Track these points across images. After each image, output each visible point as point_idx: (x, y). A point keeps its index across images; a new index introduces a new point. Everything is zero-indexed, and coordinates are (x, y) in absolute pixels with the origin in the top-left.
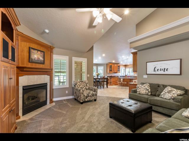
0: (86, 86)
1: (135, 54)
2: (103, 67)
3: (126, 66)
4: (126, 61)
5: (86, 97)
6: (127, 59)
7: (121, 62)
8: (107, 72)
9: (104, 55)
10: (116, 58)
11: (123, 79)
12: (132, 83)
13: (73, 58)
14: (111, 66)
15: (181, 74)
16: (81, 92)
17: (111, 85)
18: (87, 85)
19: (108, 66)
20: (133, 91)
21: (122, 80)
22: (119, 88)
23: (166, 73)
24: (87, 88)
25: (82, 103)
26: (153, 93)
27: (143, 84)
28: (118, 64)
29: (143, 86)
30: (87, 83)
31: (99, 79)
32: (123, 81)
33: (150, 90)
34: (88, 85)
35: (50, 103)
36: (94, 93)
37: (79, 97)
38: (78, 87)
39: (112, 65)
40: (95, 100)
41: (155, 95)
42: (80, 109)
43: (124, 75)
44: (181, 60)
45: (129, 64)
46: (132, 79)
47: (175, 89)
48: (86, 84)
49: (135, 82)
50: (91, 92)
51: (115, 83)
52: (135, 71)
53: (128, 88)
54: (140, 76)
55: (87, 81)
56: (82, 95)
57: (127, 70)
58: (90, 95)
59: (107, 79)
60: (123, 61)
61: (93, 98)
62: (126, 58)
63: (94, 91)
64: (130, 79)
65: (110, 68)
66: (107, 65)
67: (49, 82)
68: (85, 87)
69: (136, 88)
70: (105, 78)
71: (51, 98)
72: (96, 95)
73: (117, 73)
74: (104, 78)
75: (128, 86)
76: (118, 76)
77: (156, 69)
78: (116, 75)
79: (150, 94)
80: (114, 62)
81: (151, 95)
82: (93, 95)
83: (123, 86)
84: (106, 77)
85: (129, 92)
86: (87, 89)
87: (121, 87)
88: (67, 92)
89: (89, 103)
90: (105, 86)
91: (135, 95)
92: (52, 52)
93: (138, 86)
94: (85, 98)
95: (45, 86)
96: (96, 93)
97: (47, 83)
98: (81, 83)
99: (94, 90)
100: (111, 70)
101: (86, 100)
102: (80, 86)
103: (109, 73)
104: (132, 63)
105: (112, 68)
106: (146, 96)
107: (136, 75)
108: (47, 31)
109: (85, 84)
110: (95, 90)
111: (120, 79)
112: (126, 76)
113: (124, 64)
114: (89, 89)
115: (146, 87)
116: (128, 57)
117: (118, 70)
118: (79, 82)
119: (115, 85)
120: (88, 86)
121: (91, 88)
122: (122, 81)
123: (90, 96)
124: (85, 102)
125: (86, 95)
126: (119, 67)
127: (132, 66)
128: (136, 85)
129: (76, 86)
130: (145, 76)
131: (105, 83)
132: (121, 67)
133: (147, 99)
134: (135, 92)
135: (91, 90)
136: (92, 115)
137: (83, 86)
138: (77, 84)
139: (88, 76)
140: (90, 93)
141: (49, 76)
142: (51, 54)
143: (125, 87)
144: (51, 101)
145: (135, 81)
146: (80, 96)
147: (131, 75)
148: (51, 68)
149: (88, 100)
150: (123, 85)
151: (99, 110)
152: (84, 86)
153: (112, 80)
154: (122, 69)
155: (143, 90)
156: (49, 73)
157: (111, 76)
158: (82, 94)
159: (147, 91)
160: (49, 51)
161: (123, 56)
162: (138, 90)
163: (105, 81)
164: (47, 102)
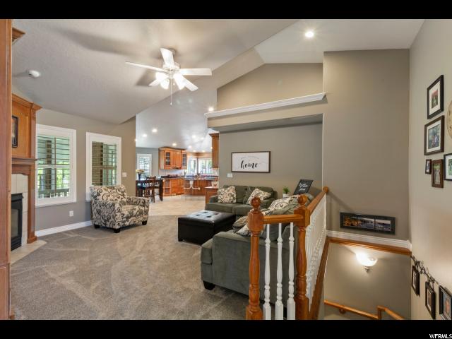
0: (121, 197)
1: (215, 137)
2: (150, 155)
3: (198, 155)
4: (198, 146)
5: (128, 218)
6: (202, 142)
7: (190, 147)
8: (159, 166)
9: (155, 131)
10: (179, 139)
11: (195, 182)
12: (211, 187)
13: (88, 134)
14: (168, 154)
15: (269, 172)
16: (116, 208)
17: (168, 194)
18: (123, 195)
19: (161, 153)
20: (212, 198)
21: (191, 183)
22: (186, 199)
23: (255, 169)
24: (125, 200)
25: (117, 231)
26: (239, 200)
27: (226, 187)
28: (184, 150)
29: (226, 191)
30: (123, 190)
31: (142, 182)
32: (194, 185)
33: (235, 196)
34: (125, 194)
35: (29, 242)
36: (143, 208)
37: (112, 219)
38: (105, 198)
39: (172, 153)
40: (144, 223)
41: (241, 203)
42: (118, 239)
43: (195, 174)
44: (270, 152)
45: (203, 151)
46: (211, 181)
47: (262, 192)
48: (122, 192)
49: (215, 185)
50: (137, 207)
51: (176, 190)
52: (215, 166)
53: (204, 198)
54: (223, 174)
55: (123, 187)
56: (118, 214)
57: (201, 162)
58: (135, 212)
59: (161, 181)
60: (193, 144)
61: (141, 219)
62: (198, 140)
63: (143, 206)
64: (207, 181)
65: (167, 158)
66: (159, 150)
67: (27, 190)
68: (119, 200)
69: (216, 194)
70: (158, 181)
71: (32, 230)
72: (147, 212)
73: (180, 168)
74: (154, 180)
75: (202, 195)
76: (183, 175)
77: (244, 164)
78: (178, 173)
79: (235, 201)
80: (174, 145)
81: (237, 203)
82: (141, 213)
83: (194, 195)
84: (159, 178)
85: (206, 202)
86: (124, 204)
87: (189, 198)
88: (71, 213)
89: (133, 229)
90: (157, 197)
91: (215, 205)
92: (34, 118)
93: (220, 190)
94: (125, 219)
95: (18, 200)
96: (146, 208)
97: (21, 194)
98: (109, 190)
99: (142, 204)
100: (168, 164)
101: (127, 223)
102: (109, 198)
103: (165, 169)
104: (211, 151)
105: (169, 158)
106: (230, 205)
107: (217, 174)
108: (36, 74)
109: (120, 193)
110: (144, 203)
111: (188, 181)
112: (198, 174)
113: (195, 151)
114: (129, 202)
115: (231, 191)
116: (203, 138)
117: (183, 164)
118: (105, 190)
119: (177, 194)
120: (126, 197)
121: (134, 200)
122: (191, 186)
123: (135, 216)
124: (124, 228)
125: (126, 213)
126: (185, 155)
127: (211, 155)
128: (217, 189)
129: (98, 197)
130: (230, 175)
131: (156, 191)
132: (189, 157)
133: (231, 208)
134: (216, 200)
135: (136, 203)
136: (148, 243)
137: (116, 198)
138: (102, 194)
139: (125, 175)
140: (135, 209)
141: (27, 177)
142: (32, 121)
143: (196, 197)
144: (32, 238)
145: (215, 183)
146: (114, 217)
147: (207, 172)
148: (32, 158)
149: (132, 223)
150: (192, 193)
151: (157, 236)
152: (119, 198)
153: (171, 184)
154: (191, 160)
155: (226, 196)
156: (27, 169)
157: (168, 177)
158: (119, 211)
159: (232, 198)
160: (26, 116)
161: (194, 137)
162: (219, 198)
163: (156, 187)
164: (21, 239)
